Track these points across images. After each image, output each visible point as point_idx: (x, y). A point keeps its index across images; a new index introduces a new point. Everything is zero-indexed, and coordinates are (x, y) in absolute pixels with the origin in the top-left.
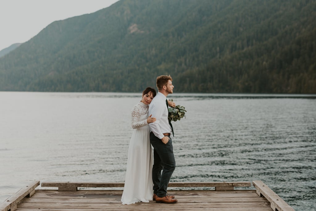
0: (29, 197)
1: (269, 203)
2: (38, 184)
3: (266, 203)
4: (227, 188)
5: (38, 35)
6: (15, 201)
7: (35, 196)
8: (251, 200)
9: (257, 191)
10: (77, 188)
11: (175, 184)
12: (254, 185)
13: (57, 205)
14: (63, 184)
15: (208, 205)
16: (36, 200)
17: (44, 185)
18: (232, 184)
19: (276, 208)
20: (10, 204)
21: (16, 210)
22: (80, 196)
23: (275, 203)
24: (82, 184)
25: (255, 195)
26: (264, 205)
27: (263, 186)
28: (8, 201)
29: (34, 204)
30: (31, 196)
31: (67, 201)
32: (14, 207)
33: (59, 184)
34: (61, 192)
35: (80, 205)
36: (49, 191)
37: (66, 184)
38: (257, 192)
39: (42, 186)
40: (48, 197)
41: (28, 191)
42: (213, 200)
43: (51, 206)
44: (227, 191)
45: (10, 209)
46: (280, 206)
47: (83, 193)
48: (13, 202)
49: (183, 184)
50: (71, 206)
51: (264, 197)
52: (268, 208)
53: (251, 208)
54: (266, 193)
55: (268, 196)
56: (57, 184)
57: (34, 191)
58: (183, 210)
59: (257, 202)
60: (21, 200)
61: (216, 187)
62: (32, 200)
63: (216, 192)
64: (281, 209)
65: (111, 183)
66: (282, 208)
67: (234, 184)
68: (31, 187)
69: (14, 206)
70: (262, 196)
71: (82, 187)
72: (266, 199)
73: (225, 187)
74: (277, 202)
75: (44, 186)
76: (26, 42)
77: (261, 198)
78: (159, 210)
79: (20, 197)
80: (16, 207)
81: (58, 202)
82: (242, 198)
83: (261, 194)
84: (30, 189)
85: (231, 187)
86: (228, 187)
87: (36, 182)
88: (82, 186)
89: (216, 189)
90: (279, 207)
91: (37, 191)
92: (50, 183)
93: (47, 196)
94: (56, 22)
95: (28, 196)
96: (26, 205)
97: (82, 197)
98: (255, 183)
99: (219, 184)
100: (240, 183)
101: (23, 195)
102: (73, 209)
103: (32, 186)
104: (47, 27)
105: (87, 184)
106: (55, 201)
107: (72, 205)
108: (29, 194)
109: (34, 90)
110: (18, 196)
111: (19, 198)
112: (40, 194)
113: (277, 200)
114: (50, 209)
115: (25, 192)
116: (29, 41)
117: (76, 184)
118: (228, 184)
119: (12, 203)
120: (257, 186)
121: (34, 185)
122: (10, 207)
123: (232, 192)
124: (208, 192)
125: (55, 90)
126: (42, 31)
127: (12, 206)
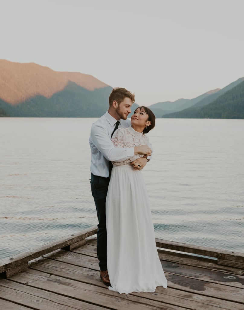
0: (70, 251)
20: (6, 266)
32: (20, 268)
41: (63, 244)
45: (5, 272)
48: (16, 262)
57: (83, 241)
62: (66, 256)
68: (73, 238)
69: (18, 266)
79: (38, 252)
84: (71, 240)
91: (91, 242)
93: (93, 251)
95: (67, 249)
103: (78, 235)
108: (69, 247)
112: (90, 246)
119: (11, 264)
121: (85, 233)
122: (4, 270)
127: (9, 267)
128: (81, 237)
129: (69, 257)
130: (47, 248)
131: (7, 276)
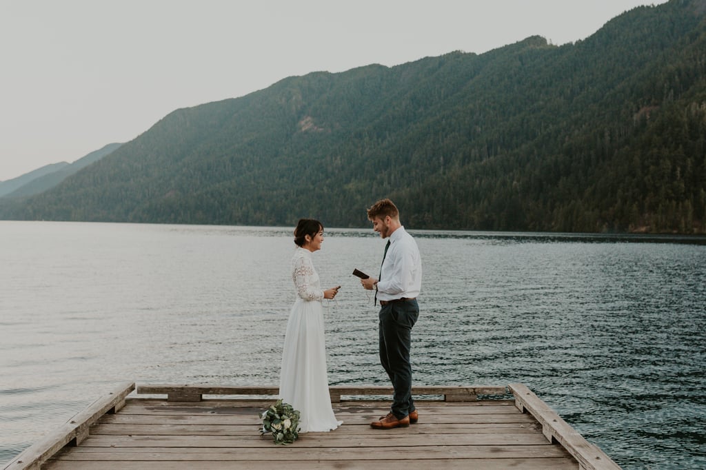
0: (114, 414)
1: (539, 426)
2: (132, 389)
3: (534, 425)
4: (464, 397)
5: (149, 130)
6: (86, 423)
7: (125, 411)
8: (508, 418)
9: (517, 401)
10: (201, 395)
11: (375, 389)
12: (511, 393)
13: (163, 429)
14: (177, 388)
15: (433, 429)
16: (125, 419)
17: (142, 390)
18: (474, 389)
19: (553, 437)
20: (76, 429)
21: (88, 438)
22: (207, 410)
23: (551, 427)
24: (211, 389)
25: (514, 409)
26: (532, 429)
27: (528, 394)
28: (73, 422)
29: (121, 427)
30: (118, 411)
31: (182, 422)
32: (84, 433)
33: (170, 388)
34: (173, 404)
35: (206, 428)
36: (150, 402)
37: (182, 388)
38: (518, 403)
39: (138, 393)
40: (149, 412)
41: (111, 403)
42: (441, 419)
43: (153, 430)
44: (465, 401)
45: (75, 438)
46: (561, 433)
47: (212, 404)
48: (82, 425)
49: (389, 390)
50: (189, 431)
51: (529, 414)
52: (538, 435)
53: (508, 435)
54: (534, 407)
55: (539, 412)
56: (166, 388)
57: (124, 401)
58: (389, 438)
59: (518, 423)
60: (98, 420)
61: (445, 396)
62: (118, 419)
63: (446, 404)
64: (562, 438)
65: (263, 387)
66: (564, 437)
67: (476, 391)
68: (116, 396)
69: (83, 431)
70: (525, 411)
71: (211, 394)
72: (533, 418)
73: (461, 394)
74: (554, 425)
75: (141, 393)
76: (130, 142)
77: (525, 416)
78: (348, 438)
79: (96, 414)
80: (88, 433)
81: (165, 422)
82: (494, 416)
83: (524, 408)
84: (116, 398)
85: (471, 394)
86: (466, 395)
87: (129, 385)
88: (211, 391)
89: (445, 398)
90: (558, 435)
91: (129, 402)
92: (152, 386)
93: (146, 410)
94: (180, 110)
95: (112, 412)
96: (107, 428)
97: (209, 413)
98: (513, 388)
99: (451, 389)
100: (487, 389)
101: (102, 410)
102: (192, 437)
103: (119, 393)
104: (164, 118)
105: (219, 389)
106: (159, 422)
107: (192, 428)
108: (113, 408)
109: (141, 221)
110: (92, 413)
111: (93, 416)
112: (134, 407)
113: (555, 421)
114: (150, 437)
115: (105, 404)
116: (134, 140)
117: (200, 389)
118: (467, 389)
119: (79, 427)
120: (516, 394)
121: (124, 390)
122: (75, 435)
123: (474, 404)
124: (431, 404)
125: (175, 221)
126: (156, 125)
127: (79, 432)
128: (122, 395)
129: (124, 419)
130: (100, 409)
131: (77, 444)
